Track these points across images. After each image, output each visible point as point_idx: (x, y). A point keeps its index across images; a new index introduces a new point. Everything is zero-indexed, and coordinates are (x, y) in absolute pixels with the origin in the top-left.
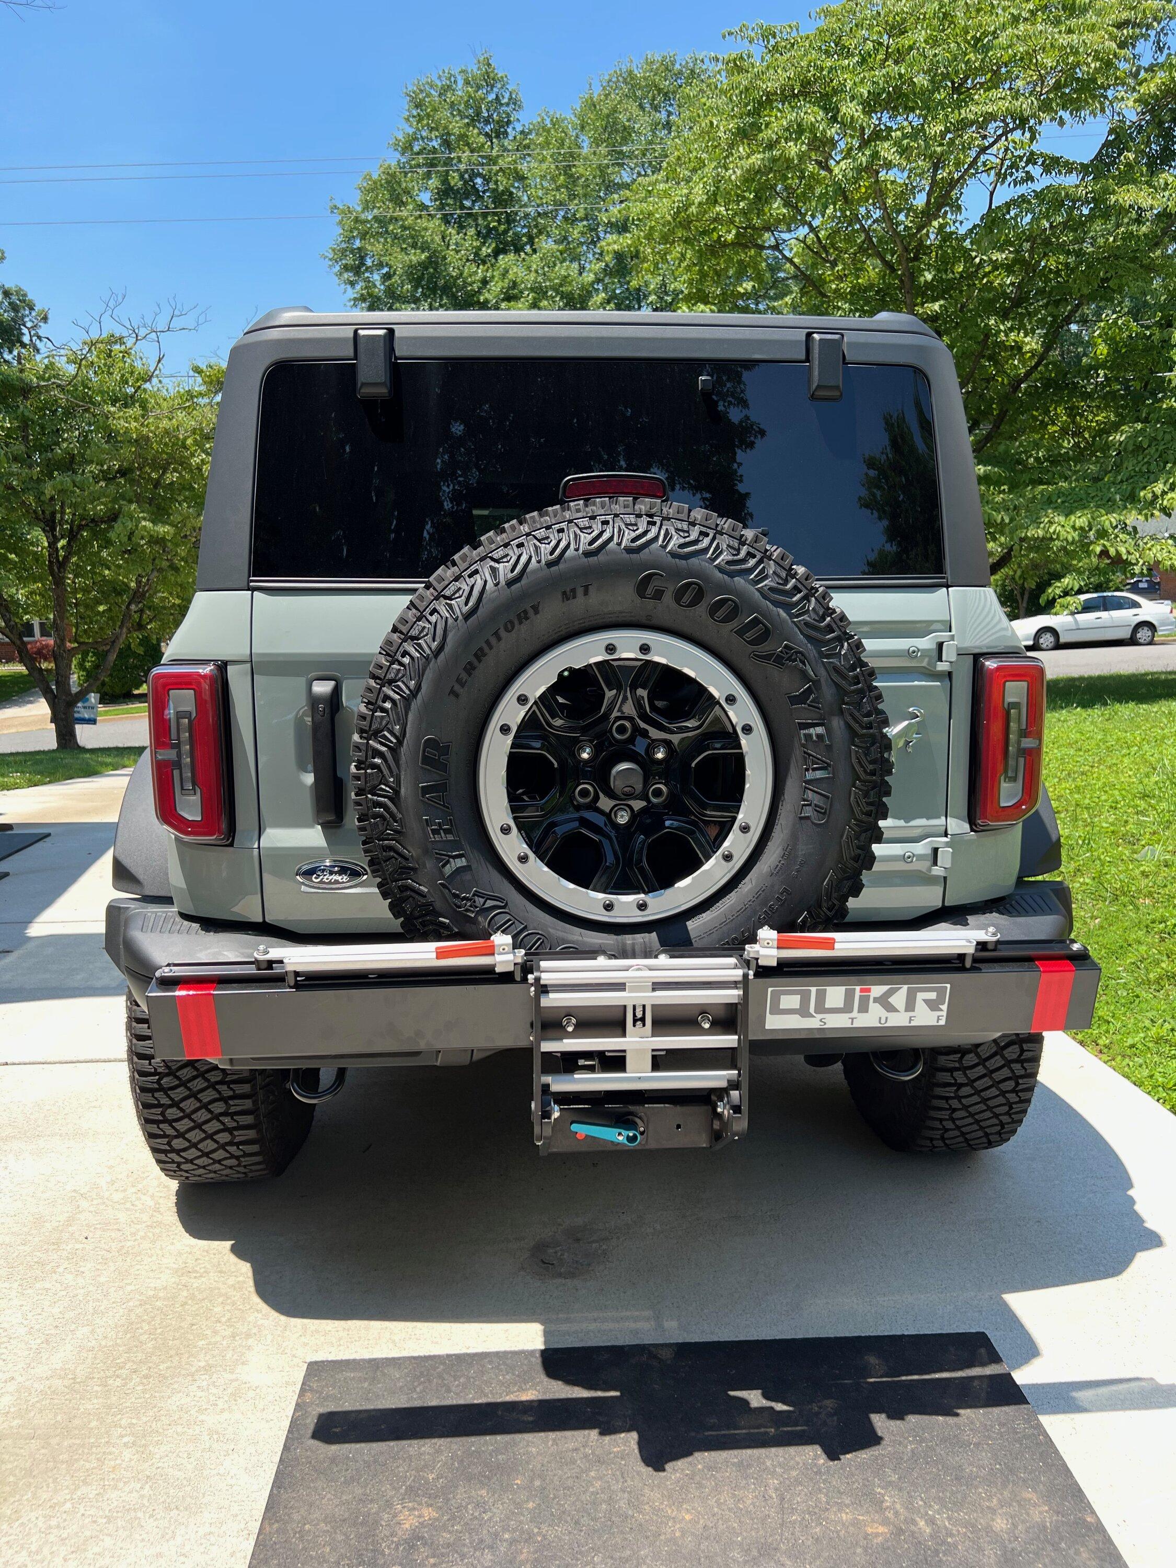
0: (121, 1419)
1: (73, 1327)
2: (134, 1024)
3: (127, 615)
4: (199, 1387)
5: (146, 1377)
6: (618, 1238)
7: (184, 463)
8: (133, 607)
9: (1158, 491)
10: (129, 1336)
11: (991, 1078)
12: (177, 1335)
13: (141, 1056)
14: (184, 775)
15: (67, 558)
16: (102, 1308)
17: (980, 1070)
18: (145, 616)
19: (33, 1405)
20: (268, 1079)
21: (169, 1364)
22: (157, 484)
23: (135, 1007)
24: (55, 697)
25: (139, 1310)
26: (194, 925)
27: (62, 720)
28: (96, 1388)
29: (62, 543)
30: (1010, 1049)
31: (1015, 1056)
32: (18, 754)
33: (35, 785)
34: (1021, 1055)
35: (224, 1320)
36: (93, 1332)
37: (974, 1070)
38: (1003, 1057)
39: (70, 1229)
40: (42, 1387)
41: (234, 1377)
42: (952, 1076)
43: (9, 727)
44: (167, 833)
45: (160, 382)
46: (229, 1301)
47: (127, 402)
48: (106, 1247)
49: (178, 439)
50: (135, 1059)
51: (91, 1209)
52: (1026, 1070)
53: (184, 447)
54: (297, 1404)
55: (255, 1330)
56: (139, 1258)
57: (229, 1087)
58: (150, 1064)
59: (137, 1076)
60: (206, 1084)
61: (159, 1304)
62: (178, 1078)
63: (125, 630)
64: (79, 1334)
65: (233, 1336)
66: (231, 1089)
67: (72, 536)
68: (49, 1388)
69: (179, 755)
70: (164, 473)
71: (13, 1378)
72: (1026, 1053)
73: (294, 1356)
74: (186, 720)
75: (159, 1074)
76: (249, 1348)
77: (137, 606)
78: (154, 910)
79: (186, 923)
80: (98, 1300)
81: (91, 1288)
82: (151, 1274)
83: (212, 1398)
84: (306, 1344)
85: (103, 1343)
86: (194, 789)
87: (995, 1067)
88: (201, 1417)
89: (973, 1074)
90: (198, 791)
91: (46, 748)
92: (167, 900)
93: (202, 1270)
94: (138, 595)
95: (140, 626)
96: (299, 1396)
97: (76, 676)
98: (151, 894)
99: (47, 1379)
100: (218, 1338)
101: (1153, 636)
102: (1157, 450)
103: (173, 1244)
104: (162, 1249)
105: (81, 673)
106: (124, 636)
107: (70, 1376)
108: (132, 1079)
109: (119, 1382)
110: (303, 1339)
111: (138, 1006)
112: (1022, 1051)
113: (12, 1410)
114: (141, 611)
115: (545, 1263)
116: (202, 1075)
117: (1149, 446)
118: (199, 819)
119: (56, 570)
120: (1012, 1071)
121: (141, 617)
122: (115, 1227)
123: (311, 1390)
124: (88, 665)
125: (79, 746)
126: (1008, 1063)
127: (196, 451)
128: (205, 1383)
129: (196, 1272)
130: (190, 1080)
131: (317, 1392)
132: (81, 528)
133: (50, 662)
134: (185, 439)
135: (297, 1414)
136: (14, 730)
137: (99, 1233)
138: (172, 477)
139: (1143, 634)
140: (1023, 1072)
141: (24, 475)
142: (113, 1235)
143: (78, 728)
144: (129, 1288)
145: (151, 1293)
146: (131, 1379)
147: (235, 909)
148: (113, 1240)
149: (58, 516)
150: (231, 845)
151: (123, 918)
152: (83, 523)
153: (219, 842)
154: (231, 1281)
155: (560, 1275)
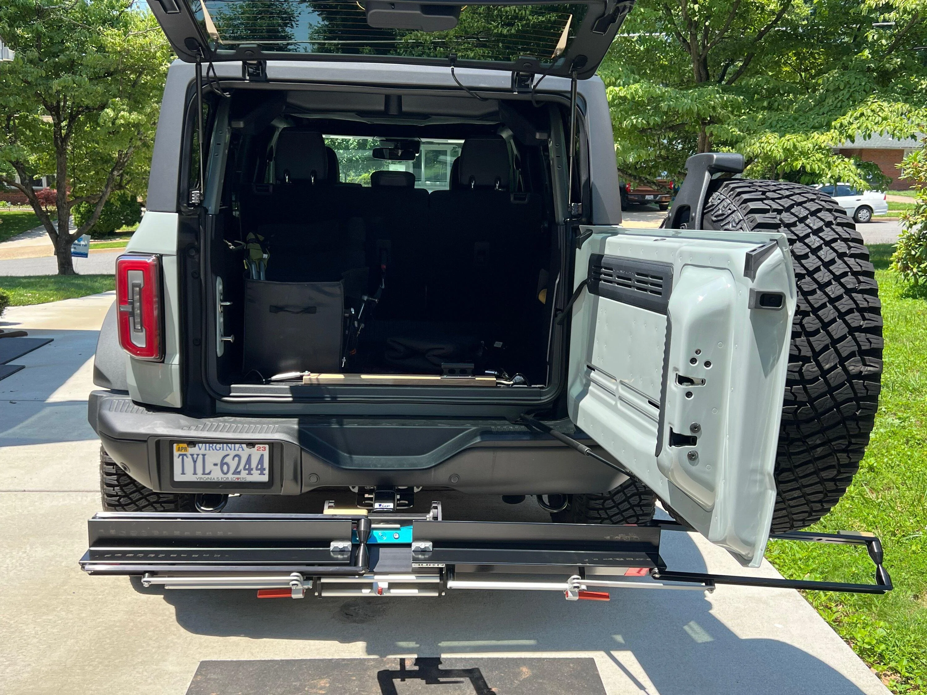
0: (92, 686)
1: (65, 639)
2: (105, 466)
3: (111, 179)
4: (137, 672)
5: (106, 666)
6: (394, 603)
7: (153, 69)
8: (115, 173)
9: (845, 122)
10: (98, 645)
11: (622, 515)
12: (126, 645)
13: (109, 485)
14: (136, 321)
15: (68, 135)
16: (83, 630)
17: (615, 510)
18: (124, 179)
19: (41, 678)
20: (185, 502)
21: (120, 660)
22: (135, 83)
23: (106, 456)
24: (58, 236)
25: (105, 632)
26: (141, 408)
27: (63, 253)
28: (78, 671)
29: (64, 124)
30: (633, 498)
31: (636, 503)
32: (30, 277)
33: (43, 303)
34: (640, 502)
35: (154, 638)
36: (77, 642)
37: (612, 510)
38: (629, 503)
39: (65, 588)
40: (46, 669)
41: (158, 667)
42: (598, 513)
43: (23, 254)
44: (126, 354)
45: (138, 7)
46: (157, 629)
47: (113, 22)
48: (86, 598)
49: (150, 52)
50: (105, 486)
51: (77, 577)
52: (643, 511)
53: (154, 57)
54: (192, 681)
55: (172, 645)
56: (105, 605)
57: (161, 505)
58: (114, 490)
59: (106, 497)
60: (147, 503)
61: (116, 629)
62: (130, 499)
63: (109, 189)
64: (69, 643)
65: (159, 647)
66: (162, 506)
67: (72, 118)
68: (51, 670)
69: (133, 308)
70: (139, 76)
71: (30, 665)
72: (643, 501)
73: (193, 658)
74: (138, 289)
75: (119, 496)
76: (168, 653)
77: (118, 172)
78: (117, 398)
79: (136, 407)
80: (80, 626)
81: (76, 620)
82: (112, 614)
83: (144, 678)
84: (200, 653)
85: (83, 648)
86: (141, 328)
87: (624, 508)
88: (138, 687)
89: (611, 512)
90: (144, 330)
91: (51, 273)
92: (126, 393)
93: (143, 612)
94: (119, 165)
95: (120, 187)
96: (194, 677)
97: (73, 216)
98: (116, 388)
99: (50, 665)
100: (150, 648)
101: (871, 216)
102: (849, 91)
103: (126, 597)
104: (119, 600)
105: (77, 215)
106: (109, 194)
107: (63, 664)
108: (103, 498)
109: (91, 668)
110: (199, 650)
111: (107, 455)
112: (641, 500)
113: (29, 680)
114: (121, 175)
115: (347, 614)
116: (145, 497)
117: (844, 89)
118: (144, 346)
119: (60, 144)
120: (635, 512)
121: (121, 179)
122: (91, 587)
123: (201, 675)
124: (82, 209)
125: (74, 273)
126: (632, 507)
127: (163, 61)
128: (141, 670)
129: (139, 613)
130: (138, 500)
131: (204, 675)
132: (78, 113)
133: (53, 206)
134: (156, 52)
135: (192, 686)
136: (26, 257)
137: (81, 591)
138: (145, 78)
139: (863, 214)
140: (641, 513)
141: (36, 73)
142: (90, 592)
143: (74, 259)
144: (99, 620)
145: (112, 623)
146: (98, 667)
147: (166, 400)
148: (90, 595)
149: (62, 104)
150: (163, 362)
151: (98, 402)
152: (80, 109)
153: (155, 360)
154: (160, 618)
155: (355, 621)
